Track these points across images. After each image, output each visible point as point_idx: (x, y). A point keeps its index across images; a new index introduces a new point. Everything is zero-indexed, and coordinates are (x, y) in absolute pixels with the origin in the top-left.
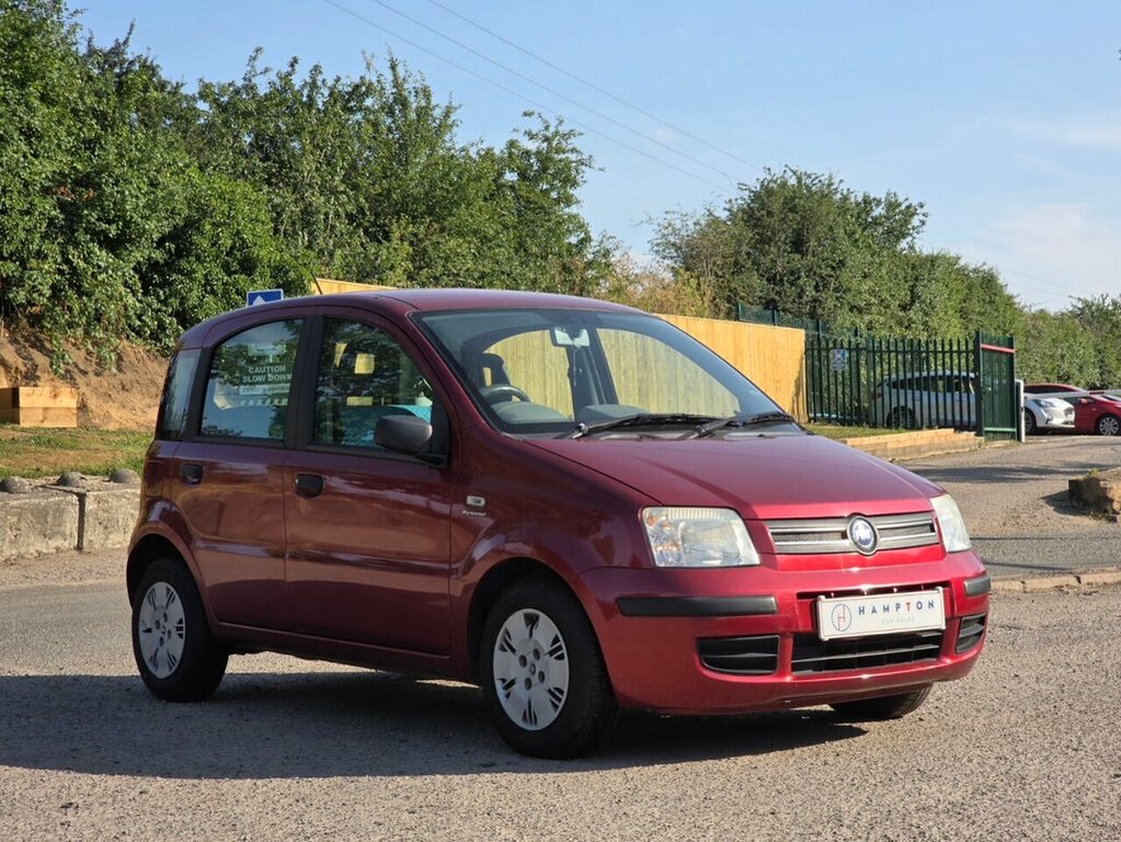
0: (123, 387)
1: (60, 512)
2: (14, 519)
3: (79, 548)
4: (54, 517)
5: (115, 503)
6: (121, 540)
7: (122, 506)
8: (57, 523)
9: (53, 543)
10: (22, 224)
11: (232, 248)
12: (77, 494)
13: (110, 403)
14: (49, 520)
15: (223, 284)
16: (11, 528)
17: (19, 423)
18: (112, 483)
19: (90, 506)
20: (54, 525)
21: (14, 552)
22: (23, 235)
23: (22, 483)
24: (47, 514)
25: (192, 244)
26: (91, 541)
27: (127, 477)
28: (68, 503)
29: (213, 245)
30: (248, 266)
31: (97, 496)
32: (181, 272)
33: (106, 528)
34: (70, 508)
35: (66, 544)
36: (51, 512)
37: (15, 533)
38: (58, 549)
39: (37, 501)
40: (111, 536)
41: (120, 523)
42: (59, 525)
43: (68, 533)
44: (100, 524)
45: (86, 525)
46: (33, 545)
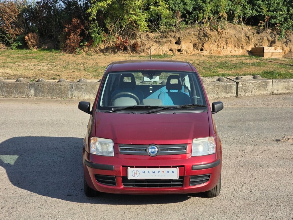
1: (230, 87)
2: (217, 88)
3: (237, 96)
4: (229, 88)
5: (248, 85)
6: (250, 94)
7: (250, 86)
8: (230, 89)
9: (229, 95)
10: (275, 2)
12: (236, 82)
14: (227, 88)
16: (216, 91)
17: (264, 57)
18: (253, 79)
19: (240, 85)
20: (229, 90)
21: (217, 96)
23: (223, 79)
24: (227, 87)
26: (240, 95)
27: (257, 77)
28: (233, 85)
31: (242, 83)
33: (245, 91)
34: (234, 86)
35: (233, 95)
36: (228, 87)
37: (217, 92)
38: (230, 96)
39: (224, 84)
40: (247, 93)
41: (250, 90)
42: (231, 90)
43: (233, 92)
44: (243, 90)
45: (238, 90)
46: (223, 95)
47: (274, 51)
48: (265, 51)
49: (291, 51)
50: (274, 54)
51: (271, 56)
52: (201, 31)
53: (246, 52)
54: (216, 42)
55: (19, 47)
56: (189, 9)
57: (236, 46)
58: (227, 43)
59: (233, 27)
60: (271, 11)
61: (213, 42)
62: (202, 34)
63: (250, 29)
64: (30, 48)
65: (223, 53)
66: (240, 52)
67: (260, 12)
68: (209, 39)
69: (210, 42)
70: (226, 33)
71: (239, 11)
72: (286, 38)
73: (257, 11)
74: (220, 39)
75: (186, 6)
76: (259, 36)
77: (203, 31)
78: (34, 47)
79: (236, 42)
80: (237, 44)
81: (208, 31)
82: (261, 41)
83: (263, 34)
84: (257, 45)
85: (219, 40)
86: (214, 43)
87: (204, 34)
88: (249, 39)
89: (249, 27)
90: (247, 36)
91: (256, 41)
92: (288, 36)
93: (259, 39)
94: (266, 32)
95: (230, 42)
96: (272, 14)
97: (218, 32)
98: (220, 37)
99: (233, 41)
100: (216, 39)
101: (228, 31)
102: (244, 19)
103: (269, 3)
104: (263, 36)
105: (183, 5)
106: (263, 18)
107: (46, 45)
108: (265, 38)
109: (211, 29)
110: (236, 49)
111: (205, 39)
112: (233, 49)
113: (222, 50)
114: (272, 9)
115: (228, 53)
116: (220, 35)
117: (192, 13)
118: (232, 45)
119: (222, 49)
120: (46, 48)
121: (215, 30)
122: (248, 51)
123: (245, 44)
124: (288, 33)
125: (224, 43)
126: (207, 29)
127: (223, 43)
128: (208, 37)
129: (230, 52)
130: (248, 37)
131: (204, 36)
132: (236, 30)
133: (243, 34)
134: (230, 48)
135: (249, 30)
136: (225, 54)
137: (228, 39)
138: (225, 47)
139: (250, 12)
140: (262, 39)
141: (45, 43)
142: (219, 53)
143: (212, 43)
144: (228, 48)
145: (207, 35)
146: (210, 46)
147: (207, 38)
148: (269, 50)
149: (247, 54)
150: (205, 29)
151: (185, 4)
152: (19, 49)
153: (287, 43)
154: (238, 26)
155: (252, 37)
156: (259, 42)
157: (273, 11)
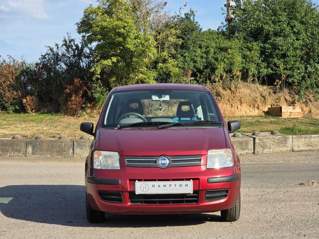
1: (247, 143)
3: (254, 153)
4: (245, 144)
5: (266, 140)
6: (269, 151)
7: (268, 141)
8: (246, 146)
9: (245, 152)
12: (253, 138)
17: (282, 117)
18: (271, 135)
19: (257, 141)
20: (245, 146)
23: (238, 134)
24: (243, 143)
26: (258, 151)
28: (250, 140)
31: (259, 138)
33: (263, 147)
34: (250, 142)
35: (250, 152)
36: (244, 143)
38: (247, 153)
39: (240, 139)
40: (265, 150)
41: (268, 146)
43: (250, 148)
44: (261, 146)
45: (256, 147)
46: (239, 152)
47: (293, 111)
48: (283, 111)
49: (310, 111)
50: (292, 114)
51: (290, 116)
52: (213, 90)
53: (262, 112)
54: (229, 102)
55: (16, 111)
56: (200, 67)
57: (252, 106)
58: (241, 103)
59: (247, 87)
60: (287, 70)
61: (226, 101)
62: (215, 93)
63: (265, 88)
64: (28, 112)
65: (238, 113)
66: (256, 112)
67: (276, 71)
68: (223, 99)
69: (224, 101)
70: (240, 93)
71: (253, 69)
72: (305, 98)
73: (272, 69)
74: (234, 98)
75: (197, 64)
76: (275, 96)
77: (215, 90)
78: (32, 110)
79: (251, 102)
80: (252, 104)
81: (221, 90)
82: (278, 101)
83: (280, 94)
84: (273, 105)
85: (232, 100)
86: (228, 102)
87: (216, 93)
88: (265, 99)
89: (265, 87)
90: (262, 96)
91: (273, 102)
92: (308, 96)
93: (276, 98)
94: (283, 92)
95: (245, 102)
96: (289, 72)
97: (232, 91)
98: (234, 97)
99: (248, 101)
100: (229, 98)
101: (242, 90)
102: (259, 78)
103: (285, 61)
104: (280, 95)
105: (193, 63)
106: (279, 77)
107: (45, 109)
108: (282, 98)
109: (224, 88)
110: (251, 109)
111: (217, 99)
112: (248, 109)
113: (237, 111)
114: (289, 67)
115: (243, 113)
116: (233, 94)
117: (203, 71)
118: (247, 105)
119: (236, 109)
120: (46, 111)
121: (228, 89)
122: (264, 112)
123: (260, 105)
124: (306, 93)
125: (239, 103)
126: (220, 87)
127: (237, 103)
128: (221, 97)
129: (245, 113)
130: (264, 97)
131: (217, 96)
132: (251, 89)
133: (259, 94)
134: (245, 108)
135: (264, 90)
136: (240, 115)
137: (242, 99)
138: (239, 106)
139: (265, 71)
140: (279, 99)
141: (45, 107)
142: (233, 113)
143: (226, 103)
144: (242, 109)
145: (220, 94)
146: (223, 106)
147: (219, 98)
148: (286, 109)
149: (264, 115)
150: (217, 88)
151: (195, 62)
152: (16, 113)
153: (307, 103)
154: (252, 85)
155: (268, 97)
156: (276, 102)
157: (290, 69)
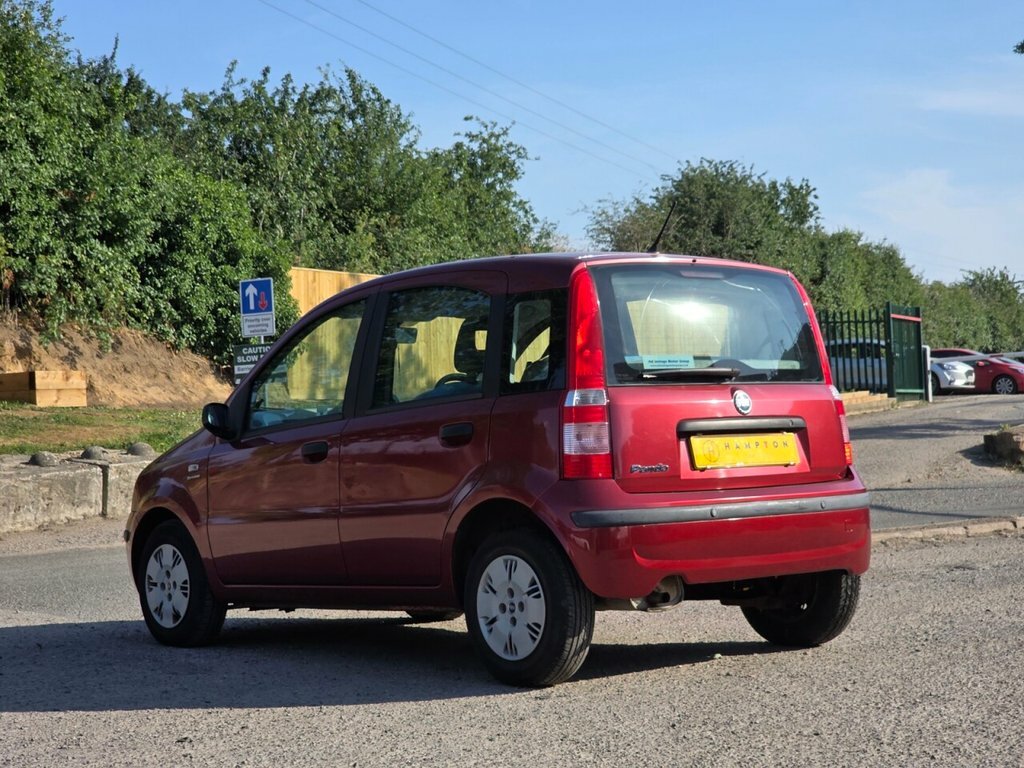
0: (125, 370)
1: (86, 482)
2: (46, 490)
3: (104, 514)
4: (81, 487)
8: (84, 492)
9: (81, 511)
10: (32, 224)
11: (219, 241)
12: (101, 466)
13: (115, 384)
14: (77, 489)
15: (212, 274)
16: (43, 498)
17: (35, 403)
18: (129, 455)
19: (112, 477)
20: (81, 494)
21: (47, 519)
22: (33, 234)
23: (51, 457)
24: (75, 484)
25: (182, 238)
26: (114, 508)
27: (143, 450)
28: (93, 475)
29: (202, 239)
30: (233, 257)
31: (118, 467)
32: (174, 264)
34: (95, 479)
35: (92, 511)
36: (78, 483)
37: (47, 502)
38: (85, 516)
39: (66, 473)
42: (86, 495)
43: (94, 501)
44: (122, 492)
45: (109, 494)
46: (63, 512)
47: (63, 385)
50: (64, 393)
51: (56, 401)
60: (16, 255)
72: (66, 345)
104: (1, 336)
108: (9, 346)
124: (66, 330)
148: (49, 379)
153: (73, 360)
